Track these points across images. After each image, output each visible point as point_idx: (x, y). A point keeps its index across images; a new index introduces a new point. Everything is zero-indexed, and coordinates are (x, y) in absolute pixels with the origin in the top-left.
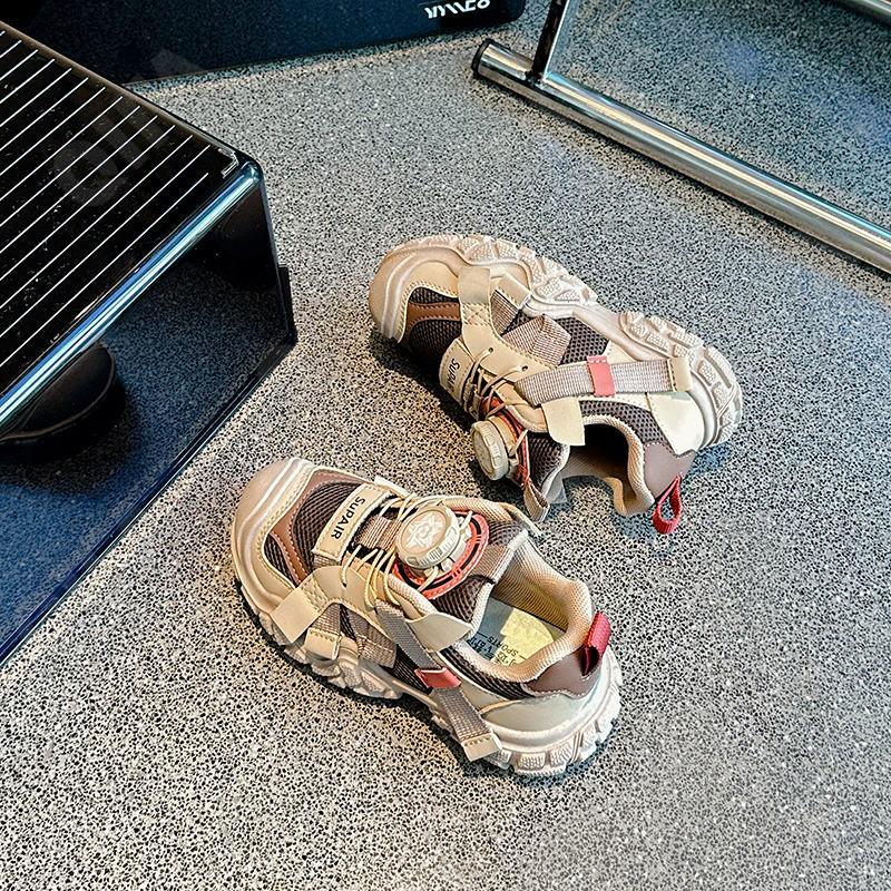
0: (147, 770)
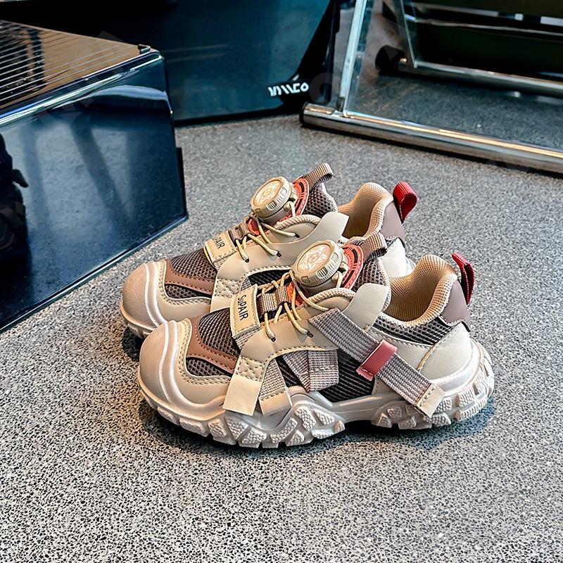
0: (78, 387)
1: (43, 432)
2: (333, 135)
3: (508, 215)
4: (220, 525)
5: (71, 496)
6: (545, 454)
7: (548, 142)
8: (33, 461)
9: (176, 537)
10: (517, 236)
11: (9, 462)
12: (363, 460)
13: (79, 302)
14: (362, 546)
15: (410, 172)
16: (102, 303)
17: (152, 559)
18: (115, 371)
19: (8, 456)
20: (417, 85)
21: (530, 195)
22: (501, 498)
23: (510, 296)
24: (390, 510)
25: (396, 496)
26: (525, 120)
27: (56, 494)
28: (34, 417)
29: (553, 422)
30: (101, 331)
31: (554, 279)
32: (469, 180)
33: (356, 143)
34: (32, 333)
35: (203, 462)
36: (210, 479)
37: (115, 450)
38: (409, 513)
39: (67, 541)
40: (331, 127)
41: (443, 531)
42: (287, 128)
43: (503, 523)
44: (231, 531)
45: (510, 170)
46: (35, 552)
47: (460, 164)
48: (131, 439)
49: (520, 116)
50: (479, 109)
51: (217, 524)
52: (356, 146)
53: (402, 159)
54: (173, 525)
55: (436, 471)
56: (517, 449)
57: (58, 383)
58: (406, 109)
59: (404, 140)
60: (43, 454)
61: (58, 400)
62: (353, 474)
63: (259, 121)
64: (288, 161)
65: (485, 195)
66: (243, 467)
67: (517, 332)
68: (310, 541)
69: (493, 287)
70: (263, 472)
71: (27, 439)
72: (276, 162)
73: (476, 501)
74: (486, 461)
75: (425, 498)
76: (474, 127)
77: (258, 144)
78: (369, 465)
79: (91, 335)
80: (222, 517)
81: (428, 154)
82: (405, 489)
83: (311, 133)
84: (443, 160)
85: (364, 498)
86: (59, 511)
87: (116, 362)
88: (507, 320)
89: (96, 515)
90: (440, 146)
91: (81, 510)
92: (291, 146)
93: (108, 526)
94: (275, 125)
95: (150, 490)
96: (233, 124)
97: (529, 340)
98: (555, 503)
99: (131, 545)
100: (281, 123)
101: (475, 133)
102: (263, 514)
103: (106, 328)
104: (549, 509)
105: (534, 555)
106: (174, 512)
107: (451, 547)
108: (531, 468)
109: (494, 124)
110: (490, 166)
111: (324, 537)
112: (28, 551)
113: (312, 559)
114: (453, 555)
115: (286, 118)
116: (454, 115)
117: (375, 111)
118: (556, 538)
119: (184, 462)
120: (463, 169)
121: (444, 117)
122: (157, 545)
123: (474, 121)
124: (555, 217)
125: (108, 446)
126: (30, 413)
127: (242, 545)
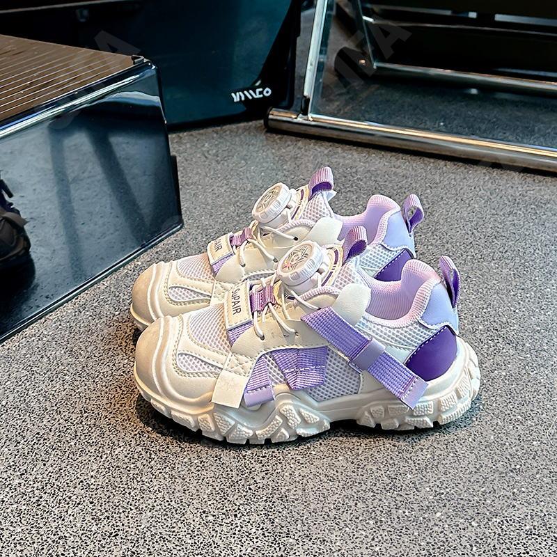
1: (45, 439)
2: (299, 139)
3: (478, 209)
4: (227, 516)
5: (80, 497)
6: (531, 435)
7: (510, 138)
8: (38, 467)
9: (186, 529)
10: (488, 230)
11: (15, 469)
12: (358, 449)
13: (64, 313)
14: (365, 529)
15: (379, 172)
16: (87, 313)
17: (164, 551)
18: (108, 378)
19: (13, 463)
20: (377, 86)
21: (497, 190)
22: (493, 478)
23: (486, 288)
24: (388, 494)
25: (392, 481)
26: (486, 116)
27: (64, 497)
28: (34, 425)
29: (536, 404)
30: (89, 340)
31: (526, 269)
32: (437, 178)
33: (322, 146)
34: (21, 345)
35: (204, 459)
36: (213, 475)
37: (116, 452)
38: (407, 496)
39: (81, 539)
40: (296, 131)
41: (440, 510)
42: (252, 134)
43: (496, 500)
44: (239, 522)
45: (475, 166)
46: (50, 552)
47: (426, 162)
48: (131, 441)
49: (480, 113)
50: (440, 107)
51: (224, 516)
52: (323, 148)
53: (369, 159)
54: (182, 519)
55: (429, 456)
56: (503, 431)
57: (53, 392)
58: (369, 110)
59: (369, 140)
60: (47, 460)
61: (55, 408)
62: (350, 463)
63: (224, 127)
64: (257, 166)
65: (454, 192)
66: (243, 462)
67: (495, 322)
68: (315, 526)
69: (469, 280)
70: (263, 466)
71: (30, 447)
72: (245, 168)
73: (469, 481)
74: (475, 444)
75: (421, 481)
76: (437, 125)
77: (225, 151)
78: (364, 454)
79: (80, 344)
80: (228, 509)
81: (394, 154)
82: (400, 474)
83: (276, 138)
84: (409, 159)
85: (363, 484)
86: (69, 513)
87: (108, 369)
88: (484, 311)
89: (106, 514)
90: (405, 146)
91: (90, 510)
92: (258, 151)
93: (119, 524)
94: (240, 131)
95: (156, 488)
96: (197, 132)
97: (508, 329)
98: (544, 479)
99: (143, 540)
100: (245, 129)
101: (439, 131)
102: (267, 504)
103: (94, 337)
104: (537, 485)
105: (528, 528)
106: (181, 507)
107: (449, 525)
108: (519, 448)
109: (455, 122)
110: (456, 163)
111: (327, 522)
112: (43, 551)
113: (319, 543)
114: (452, 532)
115: (251, 123)
116: (416, 115)
117: (338, 113)
118: (547, 511)
119: (185, 460)
120: (430, 167)
121: (407, 117)
122: (169, 538)
123: (437, 120)
124: (522, 209)
125: (110, 449)
126: (29, 422)
127: (250, 534)
